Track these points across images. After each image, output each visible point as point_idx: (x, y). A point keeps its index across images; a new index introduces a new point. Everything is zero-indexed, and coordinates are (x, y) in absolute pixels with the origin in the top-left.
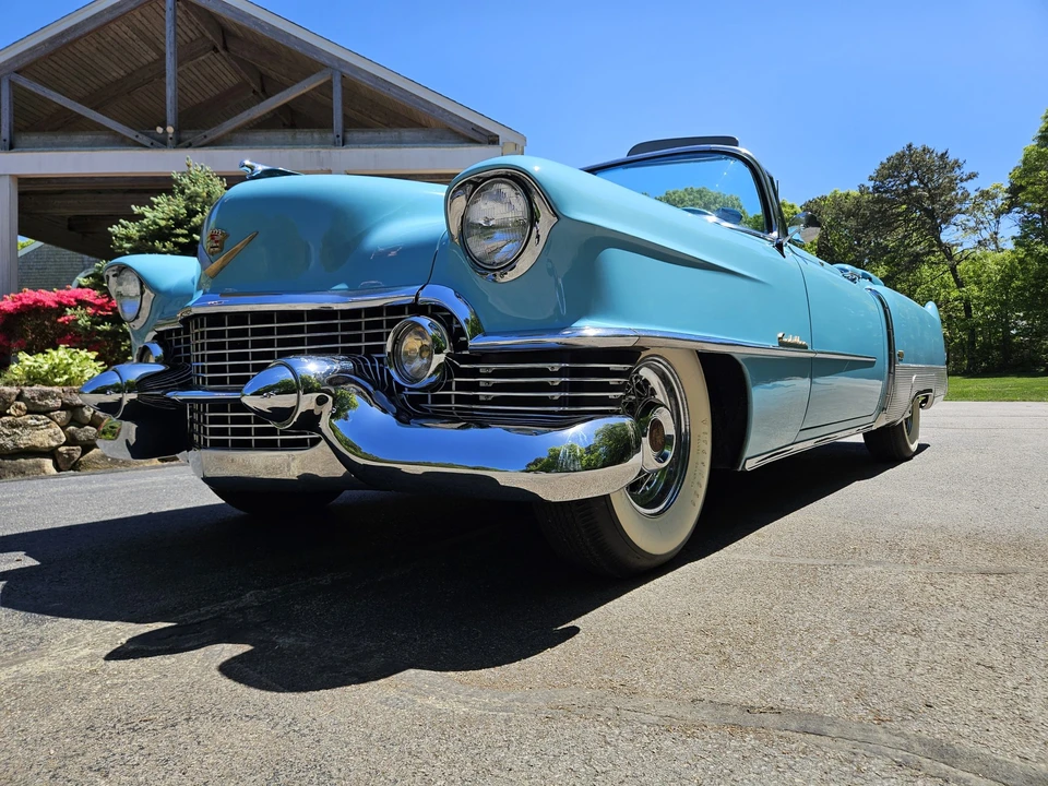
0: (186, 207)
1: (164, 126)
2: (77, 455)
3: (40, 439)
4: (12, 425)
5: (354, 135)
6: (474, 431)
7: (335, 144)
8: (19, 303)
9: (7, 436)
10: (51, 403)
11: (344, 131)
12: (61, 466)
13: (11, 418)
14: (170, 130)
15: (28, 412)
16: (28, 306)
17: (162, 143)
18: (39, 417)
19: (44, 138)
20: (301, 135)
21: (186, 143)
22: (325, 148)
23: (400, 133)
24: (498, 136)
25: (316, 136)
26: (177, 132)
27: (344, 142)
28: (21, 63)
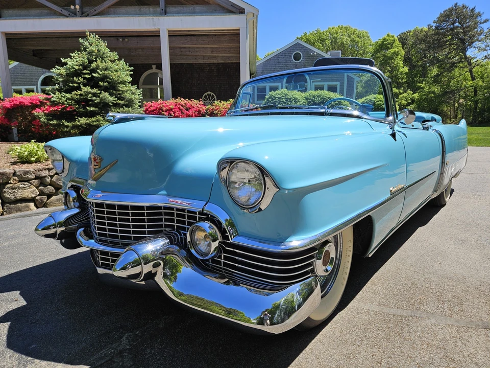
0: (88, 59)
1: (75, 5)
2: (45, 200)
3: (27, 194)
4: (13, 188)
5: (171, 9)
6: (232, 287)
7: (161, 14)
8: (12, 103)
9: (11, 193)
10: (30, 176)
11: (165, 7)
12: (38, 206)
13: (11, 185)
14: (78, 7)
15: (20, 181)
16: (17, 105)
17: (74, 14)
18: (25, 183)
19: (16, 12)
20: (144, 9)
21: (86, 14)
22: (156, 16)
23: (194, 8)
24: (244, 9)
25: (151, 9)
26: (81, 8)
27: (165, 13)
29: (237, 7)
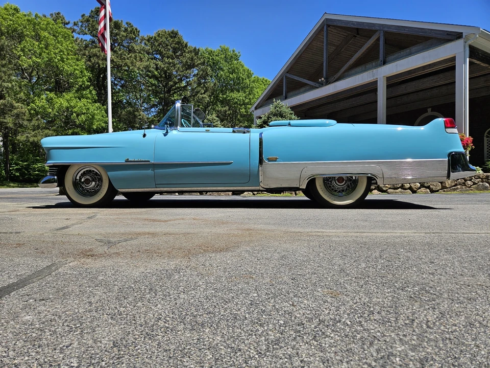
5: (389, 58)
7: (380, 66)
11: (385, 58)
14: (323, 79)
17: (322, 85)
19: (293, 93)
20: (368, 65)
21: (329, 82)
22: (376, 68)
23: (410, 50)
24: (462, 33)
25: (374, 64)
26: (326, 79)
27: (384, 63)
28: (288, 69)
29: (453, 34)
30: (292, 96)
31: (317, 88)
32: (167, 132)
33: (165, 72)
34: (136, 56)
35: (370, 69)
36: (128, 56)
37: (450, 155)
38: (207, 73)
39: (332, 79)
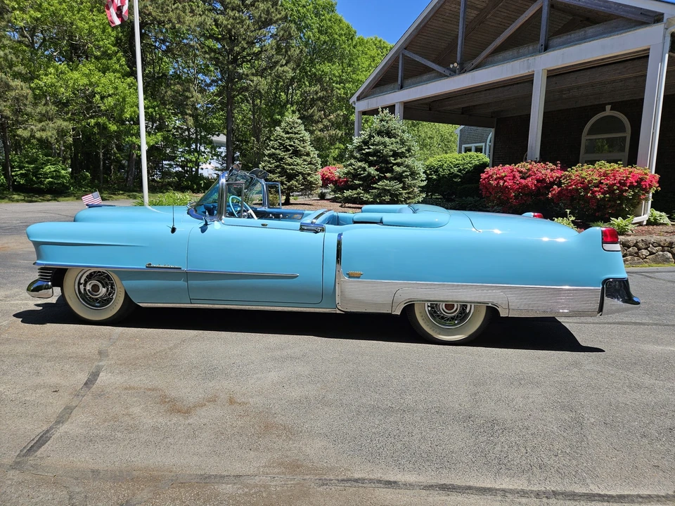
5: (556, 40)
7: (539, 52)
11: (547, 40)
14: (455, 65)
17: (454, 73)
21: (464, 70)
22: (533, 56)
23: (586, 31)
24: (663, 14)
25: (531, 48)
26: (461, 64)
27: (546, 48)
28: (407, 43)
29: (651, 14)
30: (410, 86)
31: (447, 76)
32: (206, 224)
33: (229, 31)
34: (184, 7)
35: (524, 55)
36: (173, 7)
37: (605, 282)
38: (290, 34)
39: (468, 65)
